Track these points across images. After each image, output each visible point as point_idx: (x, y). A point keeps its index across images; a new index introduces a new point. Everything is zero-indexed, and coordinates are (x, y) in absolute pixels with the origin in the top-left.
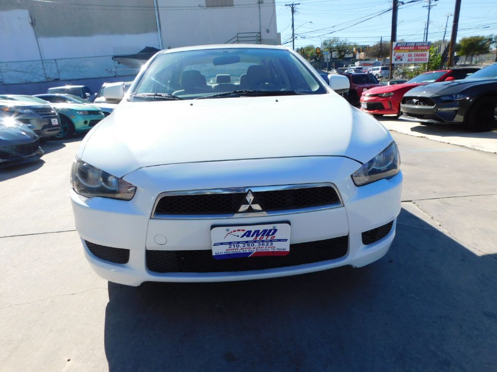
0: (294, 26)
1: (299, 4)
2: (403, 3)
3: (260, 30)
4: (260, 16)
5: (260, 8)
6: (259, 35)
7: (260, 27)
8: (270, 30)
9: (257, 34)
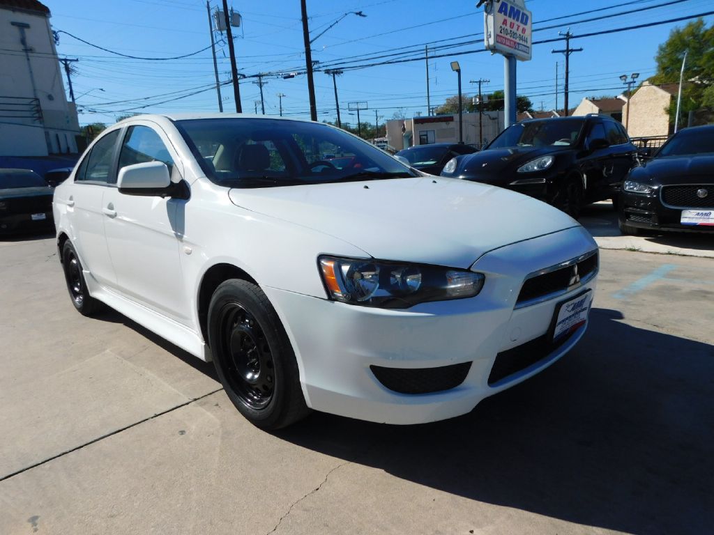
0: (74, 93)
1: (77, 60)
2: (244, 77)
3: (35, 94)
4: (31, 72)
5: (28, 59)
6: (34, 103)
7: (35, 90)
8: (53, 95)
9: (31, 100)
